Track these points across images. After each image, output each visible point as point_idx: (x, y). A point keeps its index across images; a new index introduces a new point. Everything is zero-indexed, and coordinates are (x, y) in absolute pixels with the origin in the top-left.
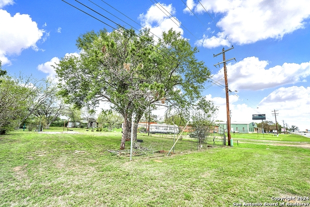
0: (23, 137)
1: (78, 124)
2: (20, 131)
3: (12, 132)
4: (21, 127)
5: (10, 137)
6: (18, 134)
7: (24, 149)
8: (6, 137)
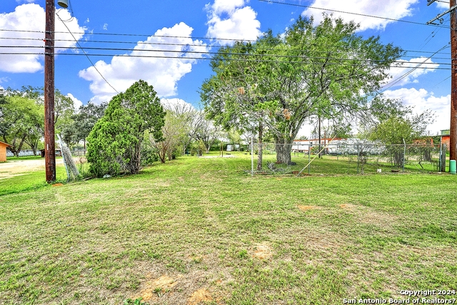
0: (186, 161)
1: (237, 146)
2: (185, 156)
3: (179, 157)
4: (186, 153)
5: (178, 161)
6: (184, 159)
7: (185, 169)
8: (176, 161)
